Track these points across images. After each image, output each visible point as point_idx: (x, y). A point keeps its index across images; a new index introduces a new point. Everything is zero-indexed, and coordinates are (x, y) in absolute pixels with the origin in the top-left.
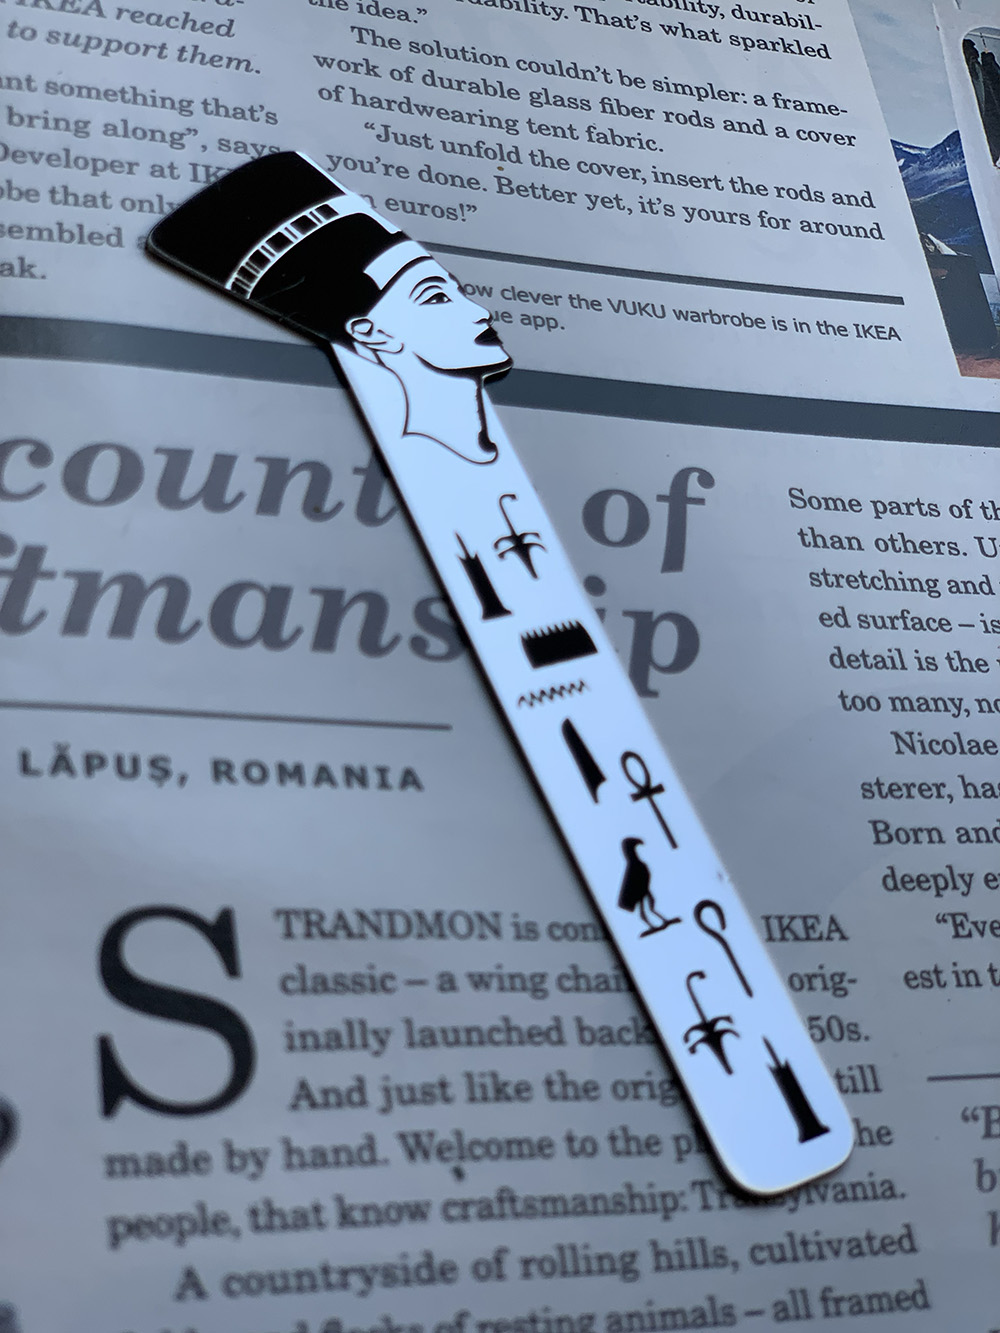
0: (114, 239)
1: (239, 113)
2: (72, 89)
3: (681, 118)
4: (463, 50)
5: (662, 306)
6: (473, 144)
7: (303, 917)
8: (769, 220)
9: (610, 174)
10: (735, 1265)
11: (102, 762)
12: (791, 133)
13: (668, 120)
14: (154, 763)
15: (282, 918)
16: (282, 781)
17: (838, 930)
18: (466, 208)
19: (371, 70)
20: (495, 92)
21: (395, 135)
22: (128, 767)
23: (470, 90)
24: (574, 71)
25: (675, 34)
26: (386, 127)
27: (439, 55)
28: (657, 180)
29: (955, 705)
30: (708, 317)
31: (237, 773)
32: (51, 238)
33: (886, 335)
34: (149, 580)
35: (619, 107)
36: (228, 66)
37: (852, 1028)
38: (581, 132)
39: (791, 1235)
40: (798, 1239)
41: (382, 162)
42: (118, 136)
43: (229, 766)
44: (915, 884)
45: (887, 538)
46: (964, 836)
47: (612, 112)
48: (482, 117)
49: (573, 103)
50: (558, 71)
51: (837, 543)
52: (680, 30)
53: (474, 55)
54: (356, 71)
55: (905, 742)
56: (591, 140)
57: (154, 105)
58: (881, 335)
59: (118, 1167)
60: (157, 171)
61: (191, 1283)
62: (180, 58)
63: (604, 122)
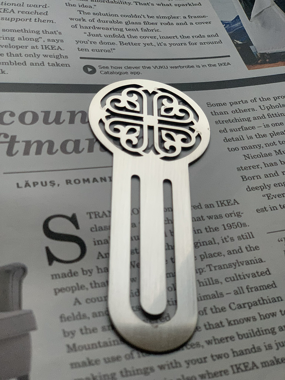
0: (24, 64)
1: (52, 33)
2: (9, 30)
3: (165, 24)
4: (107, 14)
5: (167, 66)
6: (112, 35)
7: (94, 213)
8: (191, 43)
9: (148, 38)
10: (221, 283)
11: (37, 183)
12: (194, 23)
13: (161, 25)
14: (50, 182)
15: (89, 214)
16: (84, 183)
17: (236, 202)
18: (112, 49)
19: (84, 20)
20: (116, 23)
21: (92, 34)
22: (44, 184)
23: (110, 23)
24: (136, 16)
25: (160, 5)
26: (89, 33)
27: (101, 15)
28: (161, 38)
29: (259, 146)
30: (179, 67)
31: (72, 182)
32: (8, 64)
33: (227, 64)
34: (43, 141)
35: (148, 23)
36: (47, 22)
37: (244, 224)
38: (139, 29)
39: (235, 274)
40: (237, 275)
41: (90, 41)
42: (22, 40)
43: (70, 181)
44: (255, 189)
45: (235, 110)
46: (266, 176)
47: (147, 24)
48: (114, 28)
49: (136, 23)
50: (131, 16)
51: (221, 113)
52: (161, 5)
53: (110, 15)
54: (80, 21)
55: (247, 157)
56: (142, 31)
57: (30, 32)
58: (225, 65)
59: (54, 277)
60: (33, 47)
61: (77, 301)
62: (35, 21)
63: (145, 27)
